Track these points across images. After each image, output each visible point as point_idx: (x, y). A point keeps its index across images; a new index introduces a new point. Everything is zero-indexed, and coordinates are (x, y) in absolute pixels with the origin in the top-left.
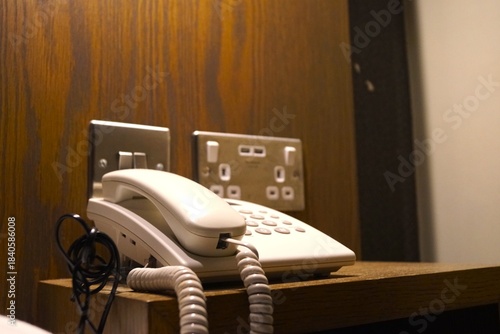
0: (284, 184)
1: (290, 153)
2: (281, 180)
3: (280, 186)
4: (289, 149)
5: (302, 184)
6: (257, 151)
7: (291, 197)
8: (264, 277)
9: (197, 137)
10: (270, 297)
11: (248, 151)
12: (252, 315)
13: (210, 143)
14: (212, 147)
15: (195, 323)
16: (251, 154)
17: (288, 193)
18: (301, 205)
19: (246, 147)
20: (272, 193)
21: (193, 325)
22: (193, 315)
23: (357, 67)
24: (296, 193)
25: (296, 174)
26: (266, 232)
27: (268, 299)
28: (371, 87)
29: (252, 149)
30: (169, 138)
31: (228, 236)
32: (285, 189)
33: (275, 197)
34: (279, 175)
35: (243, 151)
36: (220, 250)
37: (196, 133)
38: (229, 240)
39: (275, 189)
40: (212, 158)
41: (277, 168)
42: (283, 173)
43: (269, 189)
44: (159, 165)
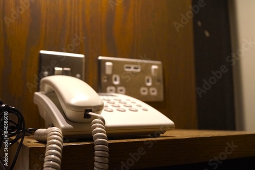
0: (151, 87)
1: (155, 69)
2: (149, 84)
3: (149, 87)
4: (154, 67)
5: (162, 87)
6: (135, 68)
7: (155, 93)
8: (105, 135)
9: (100, 60)
10: (107, 147)
11: (130, 68)
12: (95, 157)
13: (108, 64)
14: (109, 66)
15: (53, 161)
16: (132, 70)
17: (153, 91)
18: (161, 98)
19: (128, 66)
20: (144, 91)
21: (51, 162)
22: (53, 156)
23: (199, 23)
24: (158, 91)
25: (158, 81)
26: (123, 110)
27: (106, 148)
28: (207, 34)
29: (132, 66)
30: (84, 61)
31: (91, 111)
32: (151, 89)
33: (146, 93)
34: (148, 81)
35: (127, 68)
36: (86, 119)
37: (100, 58)
38: (90, 113)
39: (145, 89)
40: (109, 71)
41: (147, 78)
42: (150, 80)
43: (142, 89)
44: (78, 75)
